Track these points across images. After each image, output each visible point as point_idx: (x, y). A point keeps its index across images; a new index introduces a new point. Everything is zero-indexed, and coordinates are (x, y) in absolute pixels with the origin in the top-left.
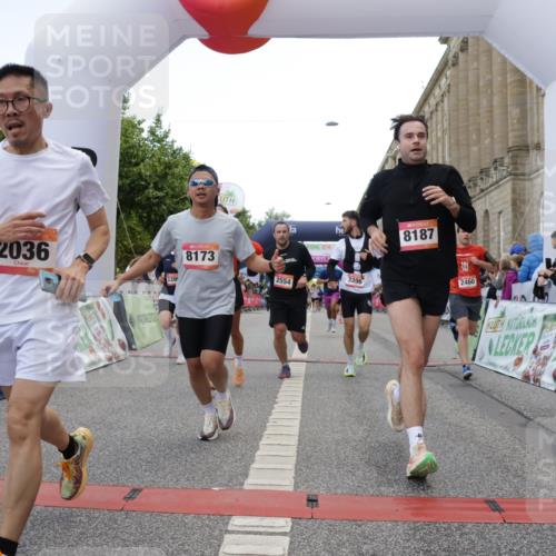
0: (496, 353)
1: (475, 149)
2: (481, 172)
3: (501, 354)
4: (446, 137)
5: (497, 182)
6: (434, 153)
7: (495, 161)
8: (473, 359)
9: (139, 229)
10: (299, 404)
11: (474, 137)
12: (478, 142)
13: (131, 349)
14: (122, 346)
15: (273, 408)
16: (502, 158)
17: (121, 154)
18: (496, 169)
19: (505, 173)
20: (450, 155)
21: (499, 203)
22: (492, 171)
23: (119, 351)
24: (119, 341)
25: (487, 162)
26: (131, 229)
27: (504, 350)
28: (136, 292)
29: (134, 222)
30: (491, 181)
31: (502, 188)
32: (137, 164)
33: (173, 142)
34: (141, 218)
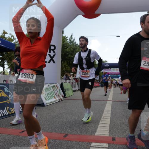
9: (67, 66)
10: (110, 113)
13: (65, 97)
14: (63, 96)
15: (103, 114)
17: (62, 46)
23: (62, 98)
24: (62, 95)
26: (65, 66)
28: (66, 82)
29: (66, 64)
32: (66, 49)
33: (76, 42)
34: (67, 63)
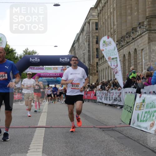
0: (141, 121)
1: (129, 18)
2: (133, 29)
3: (144, 121)
4: (115, 12)
5: (141, 34)
6: (109, 20)
7: (140, 24)
8: (130, 124)
11: (129, 11)
12: (131, 14)
16: (143, 22)
18: (140, 28)
19: (144, 30)
20: (117, 21)
21: (142, 45)
22: (138, 29)
25: (135, 24)
27: (145, 119)
30: (137, 34)
31: (143, 37)
